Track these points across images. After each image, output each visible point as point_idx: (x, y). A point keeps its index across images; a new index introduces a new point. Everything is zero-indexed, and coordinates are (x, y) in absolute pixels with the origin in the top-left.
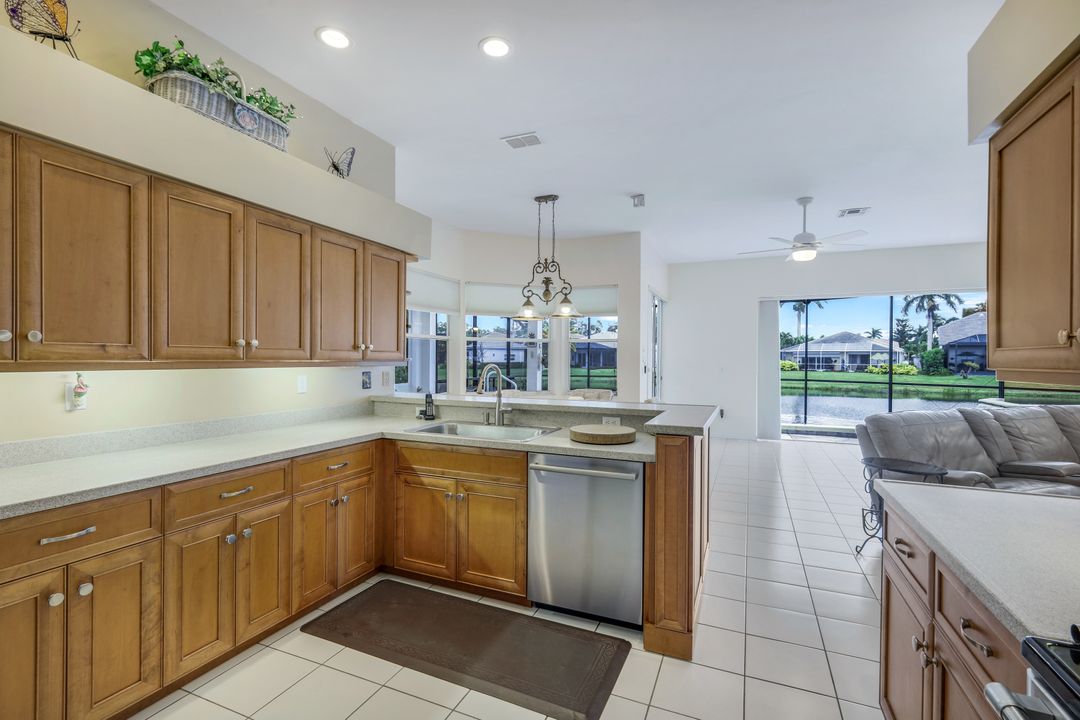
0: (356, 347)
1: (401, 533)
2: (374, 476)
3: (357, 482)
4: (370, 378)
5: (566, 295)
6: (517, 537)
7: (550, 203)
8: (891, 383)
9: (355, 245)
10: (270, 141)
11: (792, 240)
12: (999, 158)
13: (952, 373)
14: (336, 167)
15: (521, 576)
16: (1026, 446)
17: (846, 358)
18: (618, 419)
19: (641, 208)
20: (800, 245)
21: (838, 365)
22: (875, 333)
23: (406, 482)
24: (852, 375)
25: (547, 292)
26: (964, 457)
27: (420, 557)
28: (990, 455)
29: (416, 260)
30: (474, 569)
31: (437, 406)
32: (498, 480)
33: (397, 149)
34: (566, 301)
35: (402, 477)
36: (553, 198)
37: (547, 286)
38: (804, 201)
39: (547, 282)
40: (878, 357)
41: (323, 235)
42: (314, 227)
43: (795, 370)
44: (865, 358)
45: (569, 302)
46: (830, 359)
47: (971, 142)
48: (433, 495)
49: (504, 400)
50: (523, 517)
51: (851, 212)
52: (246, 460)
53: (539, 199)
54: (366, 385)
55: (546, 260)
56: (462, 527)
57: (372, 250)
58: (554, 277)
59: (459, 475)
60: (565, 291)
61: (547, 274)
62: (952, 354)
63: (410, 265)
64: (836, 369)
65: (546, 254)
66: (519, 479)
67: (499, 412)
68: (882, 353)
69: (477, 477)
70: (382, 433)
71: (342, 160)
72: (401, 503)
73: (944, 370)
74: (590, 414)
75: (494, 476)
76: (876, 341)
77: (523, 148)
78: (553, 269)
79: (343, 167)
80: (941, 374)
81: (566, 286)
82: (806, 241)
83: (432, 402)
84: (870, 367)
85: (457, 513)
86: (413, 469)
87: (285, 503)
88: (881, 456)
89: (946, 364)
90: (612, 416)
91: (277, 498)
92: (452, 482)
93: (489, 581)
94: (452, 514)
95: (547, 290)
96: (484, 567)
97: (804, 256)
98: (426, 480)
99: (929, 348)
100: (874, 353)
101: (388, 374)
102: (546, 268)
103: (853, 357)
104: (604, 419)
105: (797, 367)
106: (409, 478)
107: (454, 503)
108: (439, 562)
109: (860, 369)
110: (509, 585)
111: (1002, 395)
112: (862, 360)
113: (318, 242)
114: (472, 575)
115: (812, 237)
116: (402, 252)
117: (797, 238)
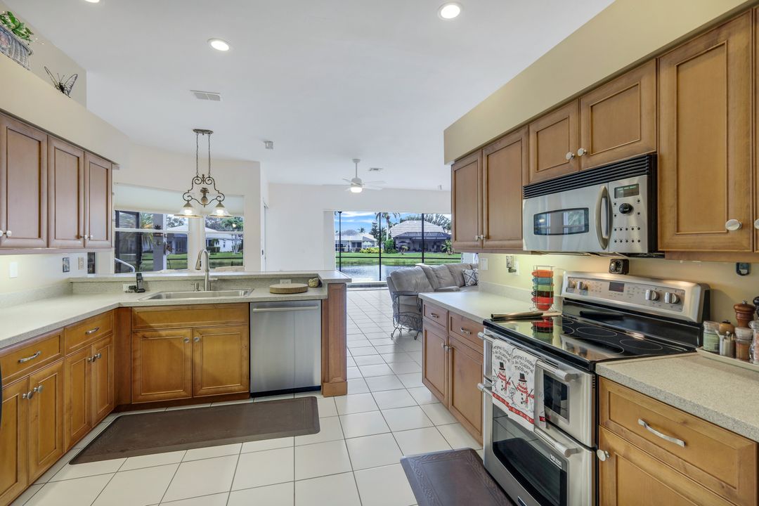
0: (78, 237)
1: (138, 376)
2: (113, 337)
3: (103, 342)
4: (69, 263)
5: (220, 201)
6: (242, 356)
7: (206, 135)
8: (380, 258)
9: (80, 154)
10: (18, 60)
11: (351, 180)
12: (455, 173)
13: (397, 252)
14: (62, 88)
15: (245, 380)
16: (442, 281)
17: (350, 244)
18: (290, 280)
19: (269, 150)
20: (355, 184)
21: (346, 249)
22: (362, 230)
23: (144, 337)
24: (353, 254)
25: (204, 198)
26: (425, 288)
27: (159, 389)
28: (432, 287)
29: (118, 168)
30: (208, 385)
31: (146, 282)
32: (227, 323)
33: (87, 73)
34: (220, 205)
35: (140, 335)
36: (209, 132)
37: (205, 194)
38: (356, 161)
39: (204, 191)
40: (365, 244)
41: (55, 144)
42: (50, 135)
44: (359, 244)
45: (223, 206)
46: (342, 245)
47: (445, 163)
48: (170, 342)
49: (211, 274)
50: (247, 343)
51: (375, 169)
52: (38, 330)
53: (197, 131)
54: (65, 269)
55: (203, 175)
56: (197, 359)
57: (90, 158)
58: (210, 188)
59: (194, 324)
60: (219, 199)
61: (205, 186)
62: (397, 242)
63: (115, 172)
64: (345, 251)
65: (204, 171)
66: (243, 320)
67: (208, 281)
68: (367, 241)
69: (211, 324)
70: (119, 303)
71: (66, 82)
72: (138, 354)
73: (394, 250)
74: (272, 279)
75: (224, 321)
76: (363, 235)
77: (207, 100)
78: (210, 182)
79: (67, 87)
80: (394, 253)
81: (220, 195)
82: (357, 182)
83: (142, 279)
84: (362, 249)
85: (193, 351)
86: (150, 327)
87: (59, 364)
88: (397, 290)
89: (395, 247)
90: (286, 278)
91: (55, 359)
92: (189, 330)
93: (221, 389)
94: (188, 352)
95: (205, 197)
96: (216, 381)
97: (356, 190)
98: (163, 333)
99: (387, 239)
100: (364, 242)
101: (82, 259)
102: (203, 181)
103: (353, 243)
104: (281, 281)
106: (147, 334)
107: (190, 345)
108: (177, 388)
109: (358, 251)
110: (236, 388)
111: (423, 262)
112: (358, 246)
113: (52, 149)
114: (205, 390)
115: (360, 180)
116: (109, 161)
117: (353, 180)
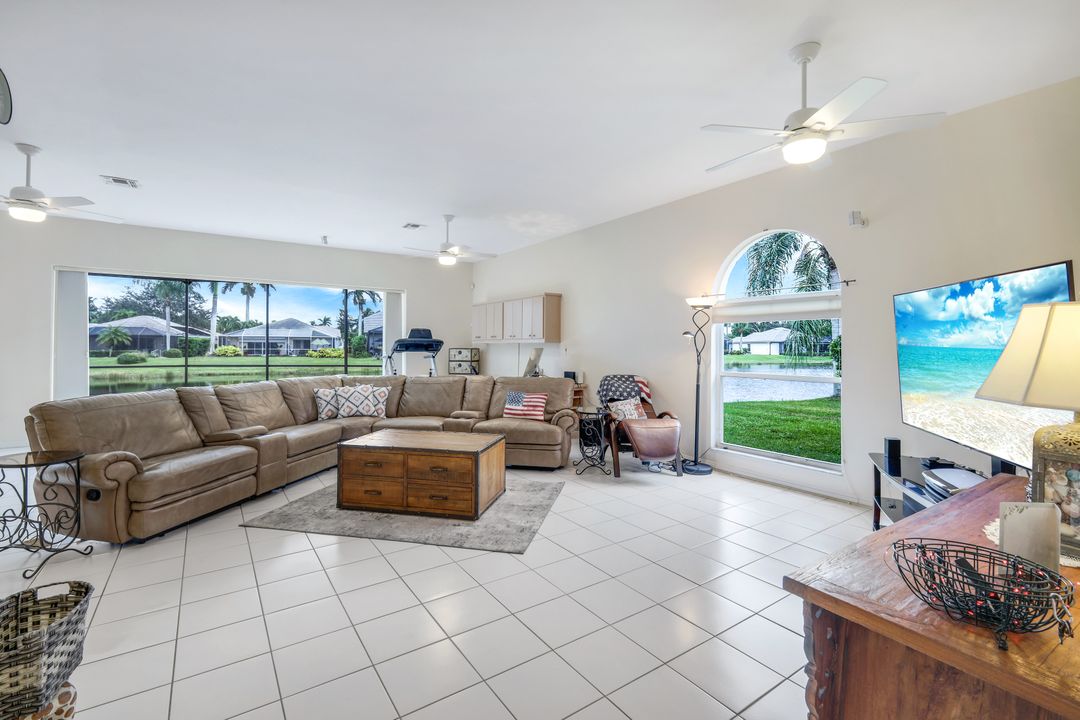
13: (371, 355)
16: (244, 416)
17: (291, 343)
22: (326, 321)
24: (295, 359)
40: (318, 342)
43: (238, 355)
44: (307, 343)
46: (276, 344)
64: (282, 354)
68: (320, 339)
73: (365, 353)
80: (363, 356)
82: (25, 197)
84: (310, 352)
88: (44, 450)
97: (19, 213)
100: (314, 339)
103: (297, 342)
105: (242, 353)
109: (302, 354)
112: (303, 345)
